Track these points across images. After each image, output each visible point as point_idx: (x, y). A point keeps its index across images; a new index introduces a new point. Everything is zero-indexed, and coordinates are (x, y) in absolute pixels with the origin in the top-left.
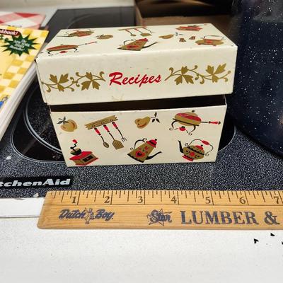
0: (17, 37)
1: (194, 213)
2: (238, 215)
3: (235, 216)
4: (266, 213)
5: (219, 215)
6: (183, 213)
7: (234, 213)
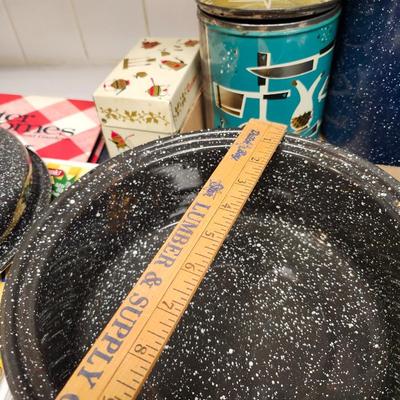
0: (60, 178)
1: (203, 216)
2: (177, 251)
3: (178, 248)
4: (160, 280)
5: (188, 235)
6: (208, 208)
7: (180, 249)
